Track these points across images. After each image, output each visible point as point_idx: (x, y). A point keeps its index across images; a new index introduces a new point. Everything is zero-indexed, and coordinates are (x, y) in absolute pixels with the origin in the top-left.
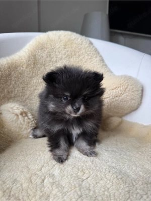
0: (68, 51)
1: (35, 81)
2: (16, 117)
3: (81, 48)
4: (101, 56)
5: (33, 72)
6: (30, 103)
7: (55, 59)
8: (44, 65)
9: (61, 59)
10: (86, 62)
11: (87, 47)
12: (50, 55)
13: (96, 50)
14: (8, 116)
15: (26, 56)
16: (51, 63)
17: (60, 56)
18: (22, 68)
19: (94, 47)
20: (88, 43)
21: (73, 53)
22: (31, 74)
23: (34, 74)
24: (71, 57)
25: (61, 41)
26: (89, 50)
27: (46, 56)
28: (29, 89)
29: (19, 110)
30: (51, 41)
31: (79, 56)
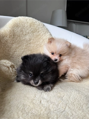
0: (32, 29)
1: (14, 46)
2: (7, 69)
3: (39, 28)
4: (50, 33)
5: (13, 41)
6: (12, 60)
7: (25, 33)
8: (19, 36)
9: (28, 33)
10: (42, 35)
11: (42, 27)
12: (22, 31)
13: (47, 29)
14: (3, 68)
15: (8, 30)
16: (23, 35)
17: (28, 31)
18: (6, 38)
19: (45, 27)
20: (43, 25)
21: (35, 30)
22: (12, 41)
23: (14, 42)
24: (34, 32)
25: (28, 23)
26: (44, 29)
27: (20, 31)
28: (11, 51)
29: (9, 64)
30: (22, 22)
31: (39, 32)
